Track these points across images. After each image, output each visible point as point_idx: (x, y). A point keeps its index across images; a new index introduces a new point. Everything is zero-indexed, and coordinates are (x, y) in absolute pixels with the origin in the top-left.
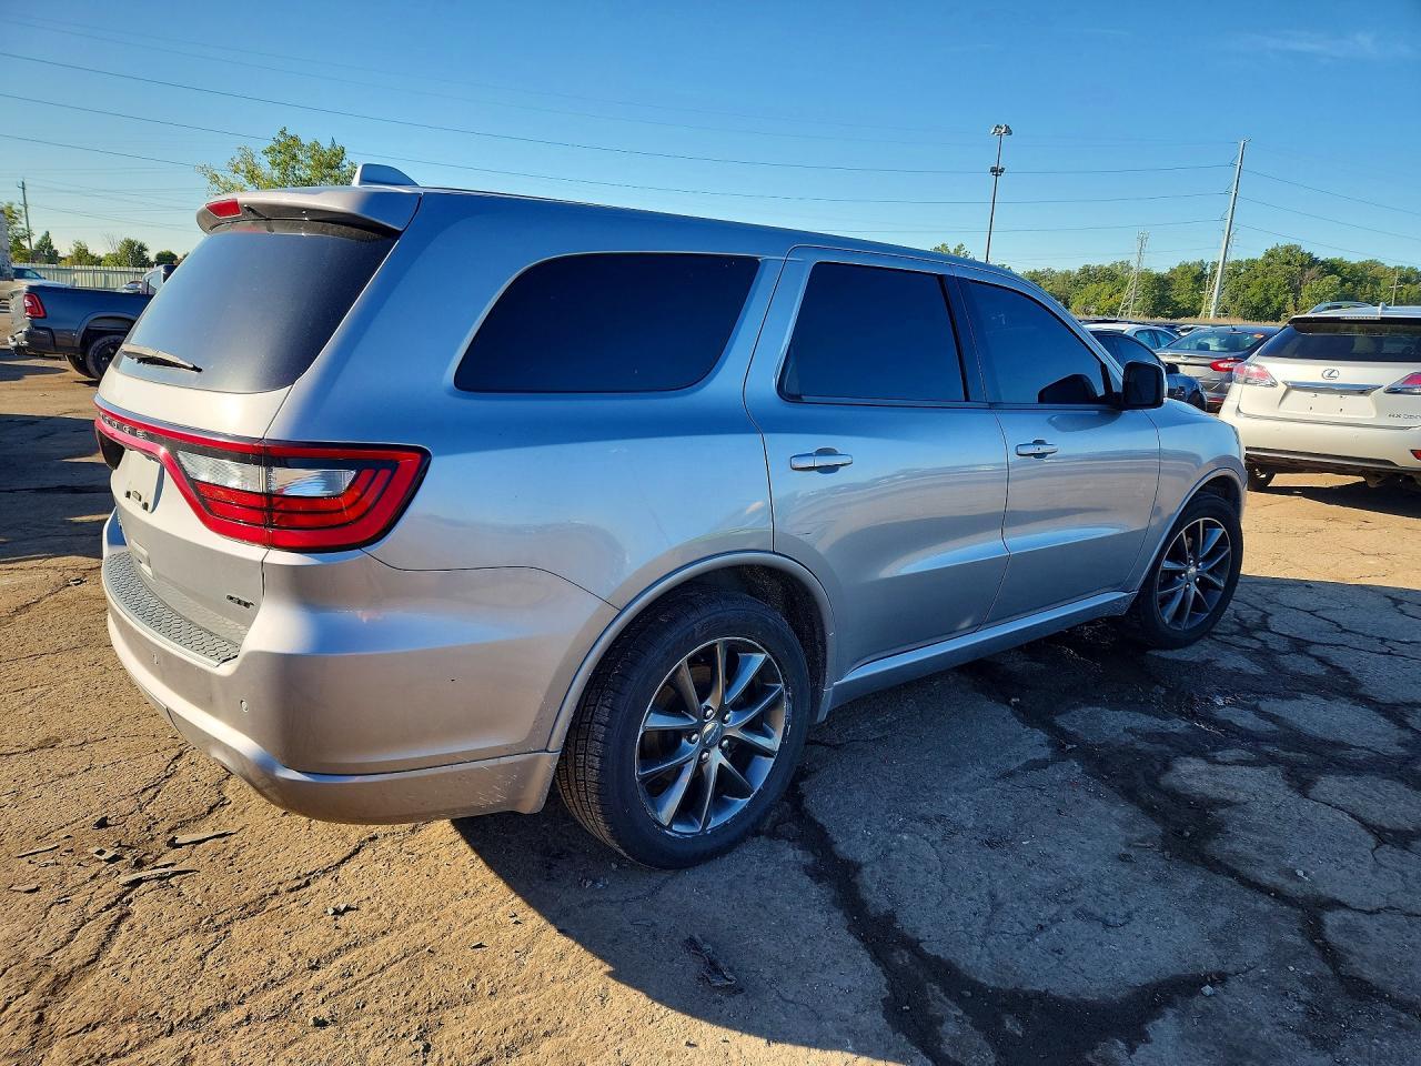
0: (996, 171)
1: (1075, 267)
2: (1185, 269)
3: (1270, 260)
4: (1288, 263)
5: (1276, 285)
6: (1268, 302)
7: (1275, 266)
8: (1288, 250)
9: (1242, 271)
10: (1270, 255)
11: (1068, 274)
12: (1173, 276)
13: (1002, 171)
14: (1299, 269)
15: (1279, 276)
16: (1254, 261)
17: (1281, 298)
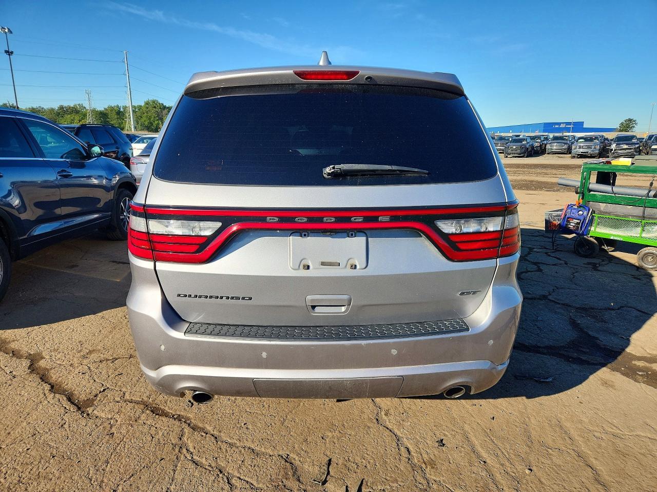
0: (9, 53)
1: (56, 106)
2: (112, 109)
3: (147, 106)
4: (155, 107)
5: (153, 117)
6: (152, 124)
7: (150, 108)
8: (154, 102)
9: (137, 110)
10: (147, 103)
11: (52, 110)
12: (107, 112)
13: (12, 53)
14: (160, 110)
15: (152, 113)
16: (141, 106)
17: (156, 122)
